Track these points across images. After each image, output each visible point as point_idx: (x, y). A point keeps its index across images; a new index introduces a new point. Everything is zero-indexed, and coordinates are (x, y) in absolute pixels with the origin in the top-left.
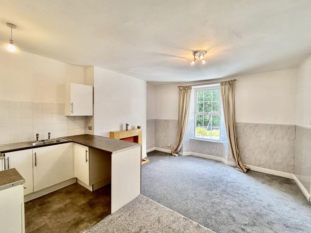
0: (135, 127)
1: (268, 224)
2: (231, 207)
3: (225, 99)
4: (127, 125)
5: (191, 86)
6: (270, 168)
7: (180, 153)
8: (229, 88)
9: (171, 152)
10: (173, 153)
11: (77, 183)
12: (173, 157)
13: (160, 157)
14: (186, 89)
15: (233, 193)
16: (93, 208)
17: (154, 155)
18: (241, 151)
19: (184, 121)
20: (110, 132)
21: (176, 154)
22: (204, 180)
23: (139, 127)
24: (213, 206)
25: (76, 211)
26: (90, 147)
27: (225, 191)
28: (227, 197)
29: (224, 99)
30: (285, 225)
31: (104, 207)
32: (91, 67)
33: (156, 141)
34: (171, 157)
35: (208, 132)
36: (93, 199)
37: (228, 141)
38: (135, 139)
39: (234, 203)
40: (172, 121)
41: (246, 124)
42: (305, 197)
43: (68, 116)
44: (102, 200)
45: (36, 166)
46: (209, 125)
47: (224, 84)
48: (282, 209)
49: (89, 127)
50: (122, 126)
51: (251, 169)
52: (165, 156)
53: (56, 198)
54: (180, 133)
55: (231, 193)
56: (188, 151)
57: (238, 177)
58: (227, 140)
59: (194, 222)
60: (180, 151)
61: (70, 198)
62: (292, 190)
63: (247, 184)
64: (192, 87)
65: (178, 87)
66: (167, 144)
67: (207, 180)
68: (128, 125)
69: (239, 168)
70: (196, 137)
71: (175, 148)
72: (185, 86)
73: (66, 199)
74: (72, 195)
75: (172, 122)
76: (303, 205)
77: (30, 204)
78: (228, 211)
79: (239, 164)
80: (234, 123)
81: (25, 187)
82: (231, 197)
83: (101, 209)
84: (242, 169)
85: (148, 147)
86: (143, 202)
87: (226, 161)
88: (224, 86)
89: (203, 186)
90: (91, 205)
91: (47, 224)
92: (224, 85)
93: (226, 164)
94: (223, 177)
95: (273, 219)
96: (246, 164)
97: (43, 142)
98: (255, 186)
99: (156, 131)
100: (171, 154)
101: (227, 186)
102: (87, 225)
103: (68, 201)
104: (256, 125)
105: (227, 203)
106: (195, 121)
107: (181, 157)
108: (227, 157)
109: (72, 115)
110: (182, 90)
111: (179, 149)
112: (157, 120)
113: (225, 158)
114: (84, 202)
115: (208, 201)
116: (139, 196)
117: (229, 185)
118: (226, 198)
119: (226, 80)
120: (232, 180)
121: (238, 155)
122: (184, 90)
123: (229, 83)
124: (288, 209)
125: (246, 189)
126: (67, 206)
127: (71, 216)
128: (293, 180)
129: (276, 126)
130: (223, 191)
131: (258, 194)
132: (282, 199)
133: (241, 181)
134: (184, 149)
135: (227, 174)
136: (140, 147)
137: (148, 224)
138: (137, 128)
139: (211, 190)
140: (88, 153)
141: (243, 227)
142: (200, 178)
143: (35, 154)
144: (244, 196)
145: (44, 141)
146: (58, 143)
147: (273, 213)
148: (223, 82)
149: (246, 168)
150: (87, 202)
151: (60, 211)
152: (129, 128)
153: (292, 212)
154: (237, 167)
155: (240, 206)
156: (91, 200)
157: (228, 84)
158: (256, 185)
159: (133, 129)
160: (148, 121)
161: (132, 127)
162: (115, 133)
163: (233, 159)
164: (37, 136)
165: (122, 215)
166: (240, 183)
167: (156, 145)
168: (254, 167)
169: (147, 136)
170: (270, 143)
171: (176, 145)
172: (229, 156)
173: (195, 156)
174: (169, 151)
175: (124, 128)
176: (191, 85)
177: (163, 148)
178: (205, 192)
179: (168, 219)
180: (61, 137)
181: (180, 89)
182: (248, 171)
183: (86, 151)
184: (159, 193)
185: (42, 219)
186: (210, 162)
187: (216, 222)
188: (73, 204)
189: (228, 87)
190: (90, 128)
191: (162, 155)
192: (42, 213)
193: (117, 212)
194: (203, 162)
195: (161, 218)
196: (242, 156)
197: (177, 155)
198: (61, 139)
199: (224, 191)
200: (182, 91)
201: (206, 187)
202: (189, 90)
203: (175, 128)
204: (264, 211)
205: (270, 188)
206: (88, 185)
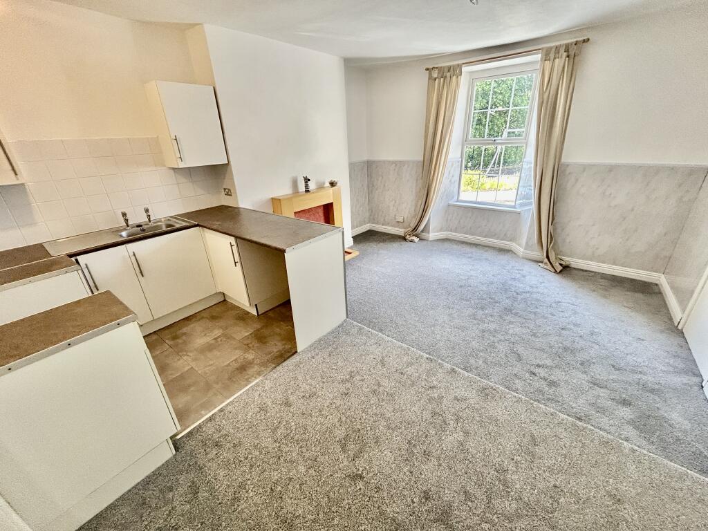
0: (324, 183)
1: (582, 364)
2: (517, 338)
3: (545, 102)
4: (307, 180)
5: (459, 66)
6: (614, 264)
7: (424, 235)
8: (564, 67)
9: (405, 233)
10: (408, 236)
11: (225, 300)
12: (408, 244)
13: (381, 244)
14: (448, 75)
15: (524, 313)
16: (265, 343)
17: (368, 240)
18: (559, 230)
19: (436, 164)
20: (272, 199)
21: (414, 238)
22: (469, 288)
23: (332, 184)
24: (483, 337)
25: (236, 349)
26: (236, 237)
27: (511, 310)
28: (512, 320)
29: (543, 102)
30: (613, 366)
31: (284, 342)
32: (197, 27)
33: (372, 211)
34: (404, 243)
35: (489, 182)
36: (261, 328)
37: (534, 207)
38: (328, 212)
39: (524, 331)
40: (408, 162)
41: (585, 167)
42: (671, 319)
43: (174, 169)
44: (278, 330)
45: (143, 276)
46: (492, 163)
47: (552, 55)
48: (617, 340)
49: (225, 189)
50: (295, 184)
51: (573, 266)
52: (391, 242)
53: (196, 327)
54: (426, 192)
55: (521, 313)
56: (441, 230)
57: (541, 283)
58: (530, 204)
59: (445, 364)
60: (422, 231)
61: (221, 327)
62: (649, 305)
63: (557, 295)
64: (465, 69)
65: (427, 69)
66: (395, 216)
67: (477, 290)
68: (309, 180)
69: (546, 263)
70: (461, 198)
71: (413, 225)
72: (444, 67)
73: (214, 329)
74: (222, 323)
75: (408, 167)
76: (662, 332)
77: (155, 337)
78: (511, 345)
79: (548, 257)
80: (557, 164)
81: (141, 324)
82: (520, 320)
83: (279, 344)
84: (553, 267)
85: (355, 224)
86: (352, 332)
87: (520, 250)
88: (551, 62)
89: (467, 300)
90: (260, 338)
91: (192, 368)
92: (552, 58)
93: (521, 256)
94: (510, 282)
95: (593, 356)
96: (563, 256)
97: (139, 228)
98: (574, 299)
99: (371, 188)
100: (404, 238)
101: (515, 299)
102: (259, 370)
103: (218, 332)
104: (611, 169)
105: (511, 331)
106: (462, 161)
107: (425, 243)
108: (524, 241)
109: (182, 165)
110: (435, 79)
111: (421, 228)
112: (374, 162)
113: (519, 245)
114: (246, 334)
115: (474, 328)
116: (345, 321)
117: (520, 297)
118: (510, 322)
119: (558, 43)
120: (528, 289)
121: (551, 238)
122: (442, 79)
123: (568, 52)
124: (627, 339)
125: (553, 305)
126: (219, 340)
127: (229, 356)
128: (657, 285)
129: (658, 170)
130: (506, 309)
131: (575, 313)
132: (623, 321)
133: (546, 291)
134: (431, 227)
135: (518, 276)
136: (341, 233)
137: (364, 369)
138: (329, 185)
139: (482, 309)
140: (235, 248)
141: (533, 369)
142: (461, 286)
143: (134, 255)
144: (547, 318)
145: (141, 226)
146: (171, 230)
147: (597, 347)
148: (551, 48)
149: (561, 265)
150: (250, 334)
151: (209, 348)
152: (312, 186)
153: (635, 344)
154: (542, 262)
155: (534, 335)
156: (258, 330)
157: (565, 54)
158: (576, 297)
159: (321, 187)
160: (352, 166)
161: (317, 183)
162: (284, 199)
163: (536, 246)
164: (123, 216)
165: (317, 355)
166: (543, 294)
167: (372, 220)
168: (581, 261)
169: (352, 199)
170: (633, 210)
171: (414, 220)
172: (529, 238)
173: (455, 240)
174: (400, 231)
175: (302, 188)
176: (460, 62)
177: (388, 224)
178: (471, 311)
179: (399, 359)
180: (173, 215)
181: (430, 77)
182: (566, 270)
183: (231, 246)
184: (382, 314)
185: (181, 361)
186: (487, 251)
187: (485, 362)
188: (228, 337)
189: (562, 65)
190: (228, 193)
191: (384, 241)
192: (181, 352)
193: (307, 350)
194: (472, 253)
195: (386, 359)
196: (559, 241)
197: (416, 240)
198: (174, 220)
199: (508, 310)
200: (437, 80)
201: (473, 302)
202: (454, 77)
203: (415, 182)
204: (580, 344)
205: (603, 301)
206: (248, 305)
